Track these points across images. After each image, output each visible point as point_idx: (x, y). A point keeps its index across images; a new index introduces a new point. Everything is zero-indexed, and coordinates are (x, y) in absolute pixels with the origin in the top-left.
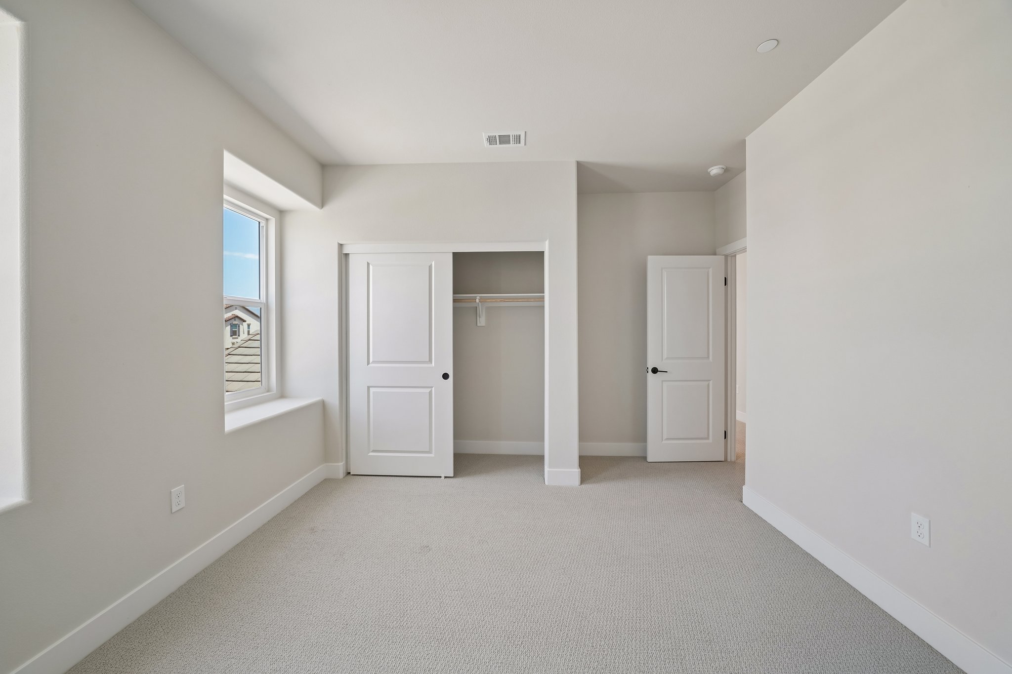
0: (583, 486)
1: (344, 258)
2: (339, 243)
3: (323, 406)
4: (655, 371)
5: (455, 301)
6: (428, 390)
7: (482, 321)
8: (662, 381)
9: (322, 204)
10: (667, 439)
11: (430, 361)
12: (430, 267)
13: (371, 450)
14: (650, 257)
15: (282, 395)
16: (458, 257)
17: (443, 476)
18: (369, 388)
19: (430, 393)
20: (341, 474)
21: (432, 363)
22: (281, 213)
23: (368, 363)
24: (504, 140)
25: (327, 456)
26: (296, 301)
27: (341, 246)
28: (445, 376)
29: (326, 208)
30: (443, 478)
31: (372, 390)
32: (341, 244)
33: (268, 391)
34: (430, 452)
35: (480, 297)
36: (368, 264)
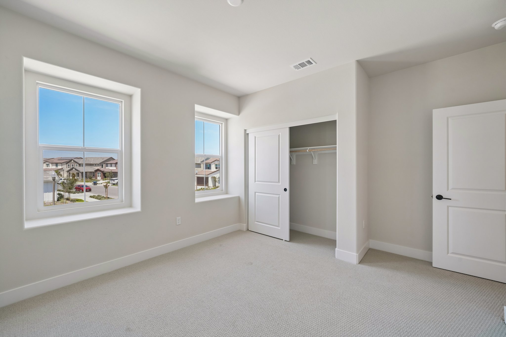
0: (360, 265)
1: (246, 135)
2: (244, 130)
3: (239, 198)
4: (439, 197)
5: (291, 152)
6: (278, 196)
7: (315, 162)
8: (448, 207)
9: (239, 113)
10: (453, 253)
11: (279, 182)
12: (279, 136)
13: (256, 221)
14: (434, 110)
15: (227, 193)
16: (292, 130)
17: (284, 239)
18: (255, 193)
19: (279, 197)
20: (245, 229)
21: (280, 183)
22: (226, 120)
23: (255, 182)
24: (302, 65)
25: (240, 219)
26: (232, 155)
27: (245, 130)
28: (285, 190)
29: (240, 115)
30: (284, 241)
31: (257, 194)
32: (246, 130)
33: (222, 191)
34: (278, 226)
35: (309, 148)
36: (255, 137)
